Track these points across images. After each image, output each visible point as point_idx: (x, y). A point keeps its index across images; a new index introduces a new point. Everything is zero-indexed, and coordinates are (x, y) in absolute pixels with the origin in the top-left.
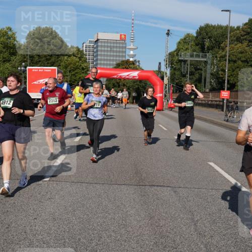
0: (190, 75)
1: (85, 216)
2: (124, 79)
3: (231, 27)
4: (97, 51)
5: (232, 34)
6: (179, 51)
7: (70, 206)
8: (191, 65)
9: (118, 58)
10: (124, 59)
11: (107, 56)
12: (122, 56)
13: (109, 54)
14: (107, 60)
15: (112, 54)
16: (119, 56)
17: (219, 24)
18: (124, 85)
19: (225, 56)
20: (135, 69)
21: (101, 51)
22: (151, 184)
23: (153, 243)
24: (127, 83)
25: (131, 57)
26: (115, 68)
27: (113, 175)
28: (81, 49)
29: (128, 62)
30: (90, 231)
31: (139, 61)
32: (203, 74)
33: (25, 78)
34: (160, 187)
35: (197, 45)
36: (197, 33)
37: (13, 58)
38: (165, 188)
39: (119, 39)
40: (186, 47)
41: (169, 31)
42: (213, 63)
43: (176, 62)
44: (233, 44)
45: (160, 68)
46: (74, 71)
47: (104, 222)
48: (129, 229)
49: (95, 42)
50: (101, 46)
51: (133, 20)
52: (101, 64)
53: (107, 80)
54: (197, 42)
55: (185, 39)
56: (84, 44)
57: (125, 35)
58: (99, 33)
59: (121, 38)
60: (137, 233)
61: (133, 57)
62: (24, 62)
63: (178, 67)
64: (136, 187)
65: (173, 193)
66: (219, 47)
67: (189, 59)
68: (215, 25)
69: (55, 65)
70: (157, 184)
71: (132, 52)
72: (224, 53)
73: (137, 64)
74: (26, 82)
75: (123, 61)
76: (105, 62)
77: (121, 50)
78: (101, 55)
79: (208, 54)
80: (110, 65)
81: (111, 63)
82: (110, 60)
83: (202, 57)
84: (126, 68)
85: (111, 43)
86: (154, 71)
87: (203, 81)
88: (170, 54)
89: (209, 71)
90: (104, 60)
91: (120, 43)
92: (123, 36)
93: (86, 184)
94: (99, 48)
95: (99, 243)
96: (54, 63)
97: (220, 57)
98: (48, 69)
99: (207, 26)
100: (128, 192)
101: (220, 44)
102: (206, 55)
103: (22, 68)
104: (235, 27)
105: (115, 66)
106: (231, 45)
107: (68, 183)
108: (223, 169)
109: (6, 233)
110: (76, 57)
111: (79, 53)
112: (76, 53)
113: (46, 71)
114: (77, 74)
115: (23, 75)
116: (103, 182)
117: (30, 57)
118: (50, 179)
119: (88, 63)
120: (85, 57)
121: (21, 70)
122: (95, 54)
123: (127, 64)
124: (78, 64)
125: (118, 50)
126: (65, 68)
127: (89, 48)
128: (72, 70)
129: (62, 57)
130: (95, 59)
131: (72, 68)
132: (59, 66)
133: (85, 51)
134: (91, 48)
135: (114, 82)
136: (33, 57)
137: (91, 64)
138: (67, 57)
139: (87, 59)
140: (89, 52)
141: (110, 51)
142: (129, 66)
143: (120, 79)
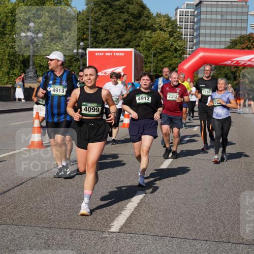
4: (199, 21)
9: (233, 32)
10: (244, 33)
11: (216, 28)
12: (241, 28)
13: (219, 24)
14: (215, 35)
15: (224, 24)
16: (236, 28)
21: (206, 20)
26: (229, 48)
27: (224, 227)
28: (174, 19)
29: (250, 37)
46: (161, 54)
49: (197, 5)
50: (207, 13)
52: (205, 42)
56: (179, 10)
62: (83, 40)
69: (130, 45)
75: (242, 37)
76: (213, 39)
77: (239, 17)
78: (206, 28)
80: (220, 43)
81: (223, 39)
82: (220, 35)
85: (222, 6)
90: (211, 35)
91: (237, 6)
93: (179, 240)
94: (203, 17)
96: (130, 42)
98: (120, 51)
103: (80, 51)
105: (229, 44)
107: (149, 237)
110: (165, 31)
111: (170, 24)
112: (163, 25)
113: (117, 54)
114: (166, 60)
115: (81, 62)
116: (206, 238)
117: (93, 33)
118: (120, 230)
119: (184, 41)
120: (180, 31)
121: (78, 53)
122: (195, 26)
123: (250, 41)
124: (168, 43)
125: (234, 17)
126: (147, 51)
127: (187, 17)
128: (159, 53)
129: (142, 32)
130: (195, 35)
131: (158, 50)
132: (137, 46)
133: (180, 22)
134: (189, 17)
135: (227, 72)
136: (97, 33)
137: (188, 43)
138: (150, 31)
139: (182, 35)
140: (185, 22)
141: (221, 20)
142: (252, 44)
143: (237, 67)
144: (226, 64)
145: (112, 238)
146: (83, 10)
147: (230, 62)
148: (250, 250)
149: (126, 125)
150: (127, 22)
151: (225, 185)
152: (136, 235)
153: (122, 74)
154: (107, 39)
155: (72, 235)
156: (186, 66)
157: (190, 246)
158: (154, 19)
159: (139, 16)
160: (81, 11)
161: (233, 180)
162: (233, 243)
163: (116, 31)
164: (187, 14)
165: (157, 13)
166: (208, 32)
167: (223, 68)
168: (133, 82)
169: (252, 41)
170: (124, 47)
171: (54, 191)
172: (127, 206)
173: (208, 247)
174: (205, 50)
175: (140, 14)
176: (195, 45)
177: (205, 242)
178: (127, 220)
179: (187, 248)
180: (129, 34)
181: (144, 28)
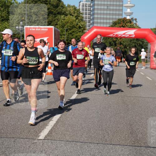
2: (121, 38)
4: (94, 10)
9: (114, 17)
10: (120, 17)
11: (104, 14)
12: (119, 15)
13: (105, 12)
14: (104, 19)
15: (108, 12)
16: (116, 14)
18: (121, 44)
20: (132, 27)
21: (98, 9)
22: (146, 145)
24: (123, 42)
25: (127, 15)
26: (112, 26)
27: (108, 135)
28: (78, 8)
29: (124, 20)
31: (136, 19)
46: (70, 29)
50: (98, 5)
52: (97, 23)
53: (103, 39)
56: (81, 3)
61: (129, 15)
69: (52, 24)
71: (129, 10)
73: (134, 22)
75: (119, 20)
76: (102, 21)
77: (118, 8)
78: (98, 14)
80: (106, 23)
81: (108, 21)
82: (107, 19)
86: (151, 29)
90: (101, 19)
91: (116, 1)
93: (81, 144)
94: (96, 7)
96: (51, 22)
98: (45, 28)
100: (123, 152)
105: (111, 24)
107: (62, 142)
110: (73, 16)
111: (76, 12)
112: (72, 12)
113: (43, 29)
114: (73, 33)
116: (97, 142)
118: (45, 138)
119: (85, 22)
120: (82, 16)
122: (91, 13)
123: (124, 22)
124: (75, 23)
125: (115, 8)
126: (62, 27)
127: (86, 7)
128: (69, 29)
129: (59, 16)
130: (91, 18)
131: (69, 27)
132: (56, 25)
133: (82, 10)
134: (88, 7)
135: (111, 41)
137: (87, 23)
138: (64, 16)
139: (83, 18)
140: (85, 10)
141: (107, 9)
142: (125, 24)
143: (116, 38)
144: (110, 36)
145: (40, 143)
146: (22, 2)
147: (112, 35)
148: (123, 148)
149: (49, 73)
150: (49, 10)
151: (109, 110)
152: (55, 141)
153: (47, 42)
155: (15, 142)
156: (86, 38)
157: (87, 147)
158: (66, 8)
159: (57, 6)
160: (21, 3)
161: (114, 106)
162: (113, 145)
164: (86, 6)
165: (68, 5)
166: (99, 16)
167: (109, 38)
168: (53, 47)
169: (125, 22)
171: (4, 115)
172: (50, 123)
173: (98, 147)
174: (97, 27)
175: (57, 5)
176: (91, 24)
177: (96, 144)
178: (49, 131)
179: (86, 148)
180: (51, 17)
181: (60, 13)
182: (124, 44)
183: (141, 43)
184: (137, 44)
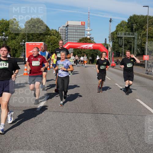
0: (124, 46)
1: (62, 132)
2: (84, 49)
3: (149, 17)
4: (67, 32)
5: (150, 20)
6: (117, 31)
7: (53, 126)
8: (125, 40)
9: (80, 36)
10: (84, 37)
11: (74, 35)
12: (83, 35)
14: (74, 37)
15: (76, 34)
17: (142, 15)
18: (84, 53)
19: (146, 34)
20: (91, 43)
22: (101, 112)
23: (103, 148)
24: (86, 51)
25: (88, 36)
26: (79, 42)
27: (78, 107)
28: (58, 31)
29: (86, 38)
30: (65, 141)
31: (93, 38)
32: (133, 45)
33: (25, 49)
34: (107, 114)
35: (128, 27)
36: (128, 20)
37: (17, 37)
38: (110, 115)
39: (81, 25)
40: (122, 29)
41: (111, 19)
42: (139, 38)
43: (116, 38)
44: (150, 26)
45: (106, 42)
46: (53, 44)
47: (73, 136)
48: (89, 140)
49: (67, 26)
50: (70, 29)
51: (89, 13)
52: (70, 40)
53: (74, 50)
54: (128, 26)
55: (121, 24)
56: (60, 28)
57: (84, 22)
58: (69, 21)
59: (82, 24)
60: (93, 142)
61: (89, 36)
62: (24, 39)
63: (117, 41)
64: (92, 114)
65: (115, 118)
66: (142, 28)
67: (123, 36)
68: (139, 15)
70: (105, 113)
71: (88, 33)
72: (145, 32)
73: (92, 40)
74: (25, 51)
76: (73, 39)
77: (82, 31)
78: (70, 35)
79: (135, 33)
80: (75, 40)
82: (75, 38)
83: (132, 35)
84: (85, 42)
85: (76, 27)
86: (102, 44)
87: (132, 49)
88: (112, 33)
89: (136, 44)
90: (72, 37)
91: (81, 27)
92: (83, 23)
94: (69, 31)
95: (70, 148)
96: (42, 40)
97: (143, 35)
98: (38, 43)
99: (135, 16)
101: (142, 27)
102: (134, 34)
104: (152, 16)
105: (79, 41)
106: (149, 28)
108: (145, 103)
109: (15, 142)
110: (55, 36)
111: (57, 33)
112: (54, 33)
115: (23, 47)
116: (72, 112)
117: (27, 36)
118: (40, 110)
121: (22, 44)
122: (66, 34)
124: (56, 40)
125: (80, 31)
126: (48, 43)
129: (46, 36)
130: (66, 37)
132: (44, 41)
133: (60, 32)
135: (78, 51)
136: (29, 36)
138: (49, 36)
139: (61, 37)
140: (62, 33)
141: (76, 32)
143: (82, 49)
144: (78, 48)
154: (33, 39)
158: (51, 31)
163: (36, 36)
164: (63, 30)
165: (52, 29)
167: (77, 49)
169: (87, 40)
170: (39, 42)
174: (70, 43)
176: (66, 41)
180: (42, 37)
181: (47, 34)
182: (86, 53)
183: (96, 52)
184: (94, 53)
